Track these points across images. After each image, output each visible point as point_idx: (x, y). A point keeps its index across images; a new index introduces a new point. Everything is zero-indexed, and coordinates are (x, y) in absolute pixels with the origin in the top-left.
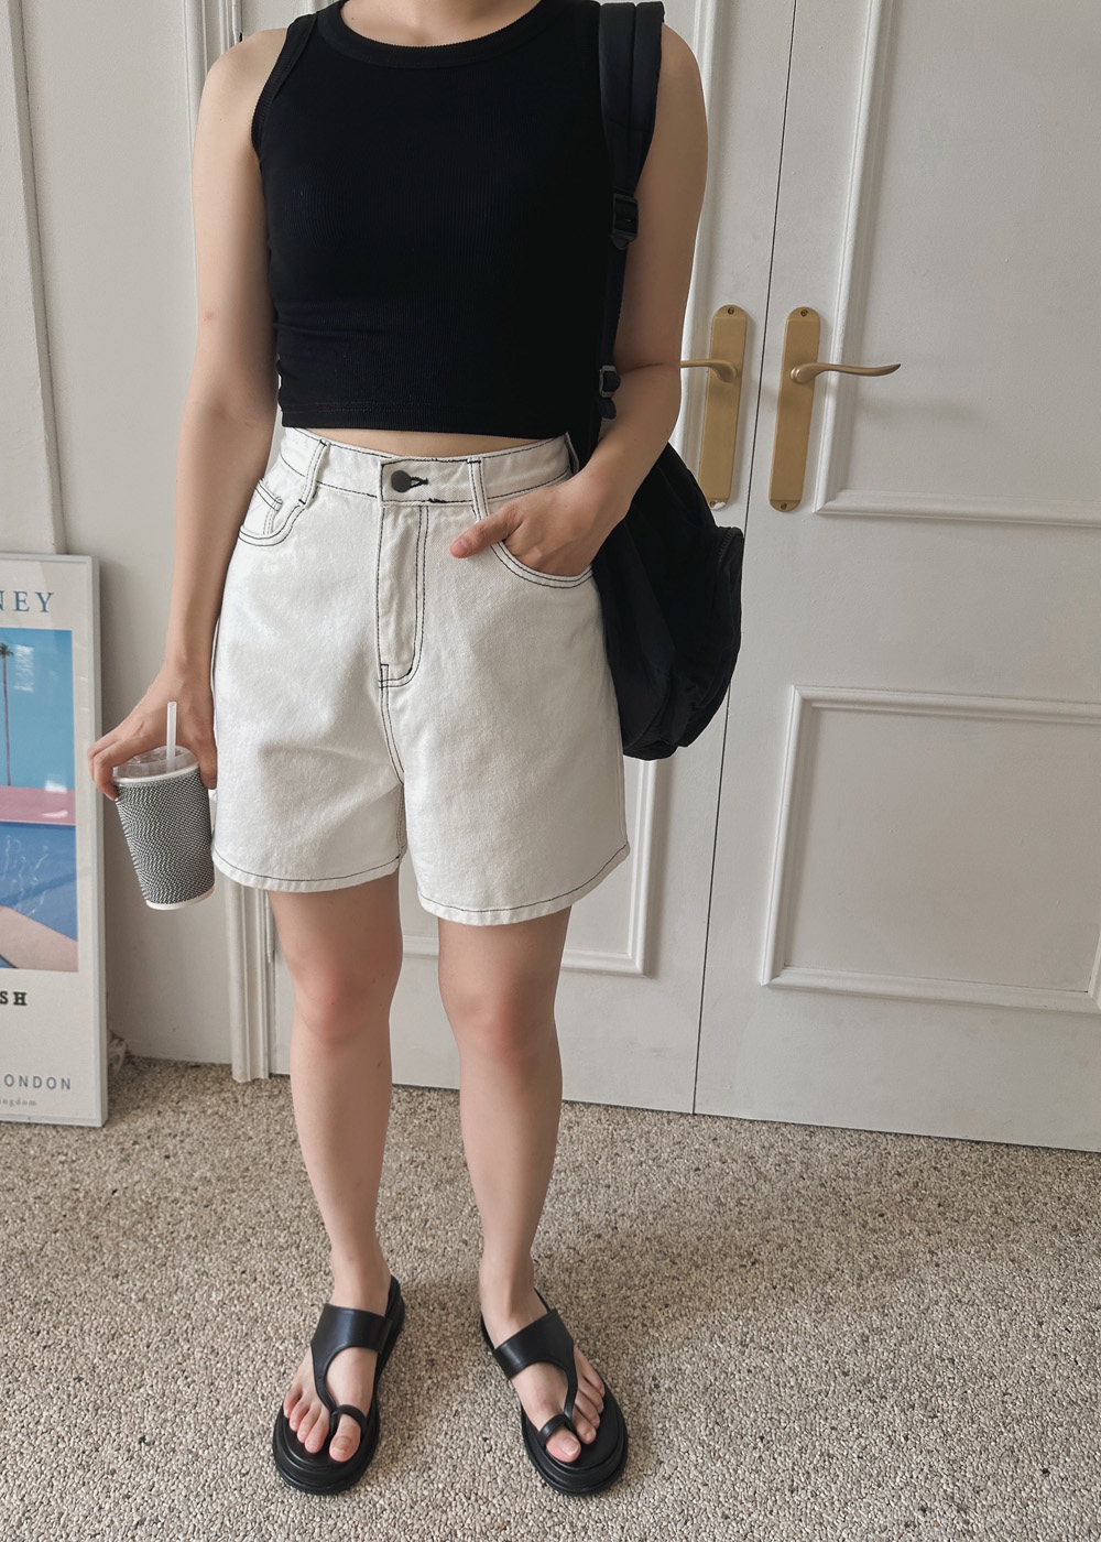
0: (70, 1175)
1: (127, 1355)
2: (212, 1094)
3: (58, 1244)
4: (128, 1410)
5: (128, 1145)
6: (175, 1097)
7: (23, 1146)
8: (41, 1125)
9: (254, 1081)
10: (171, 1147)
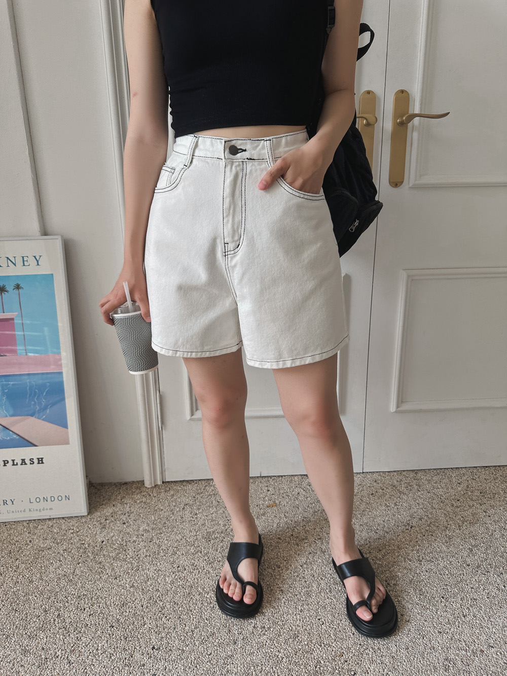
0: (78, 538)
1: (133, 612)
2: (137, 494)
3: (82, 569)
4: (141, 636)
5: (103, 521)
6: (119, 497)
7: (50, 529)
8: (56, 518)
9: (155, 486)
10: (125, 519)
